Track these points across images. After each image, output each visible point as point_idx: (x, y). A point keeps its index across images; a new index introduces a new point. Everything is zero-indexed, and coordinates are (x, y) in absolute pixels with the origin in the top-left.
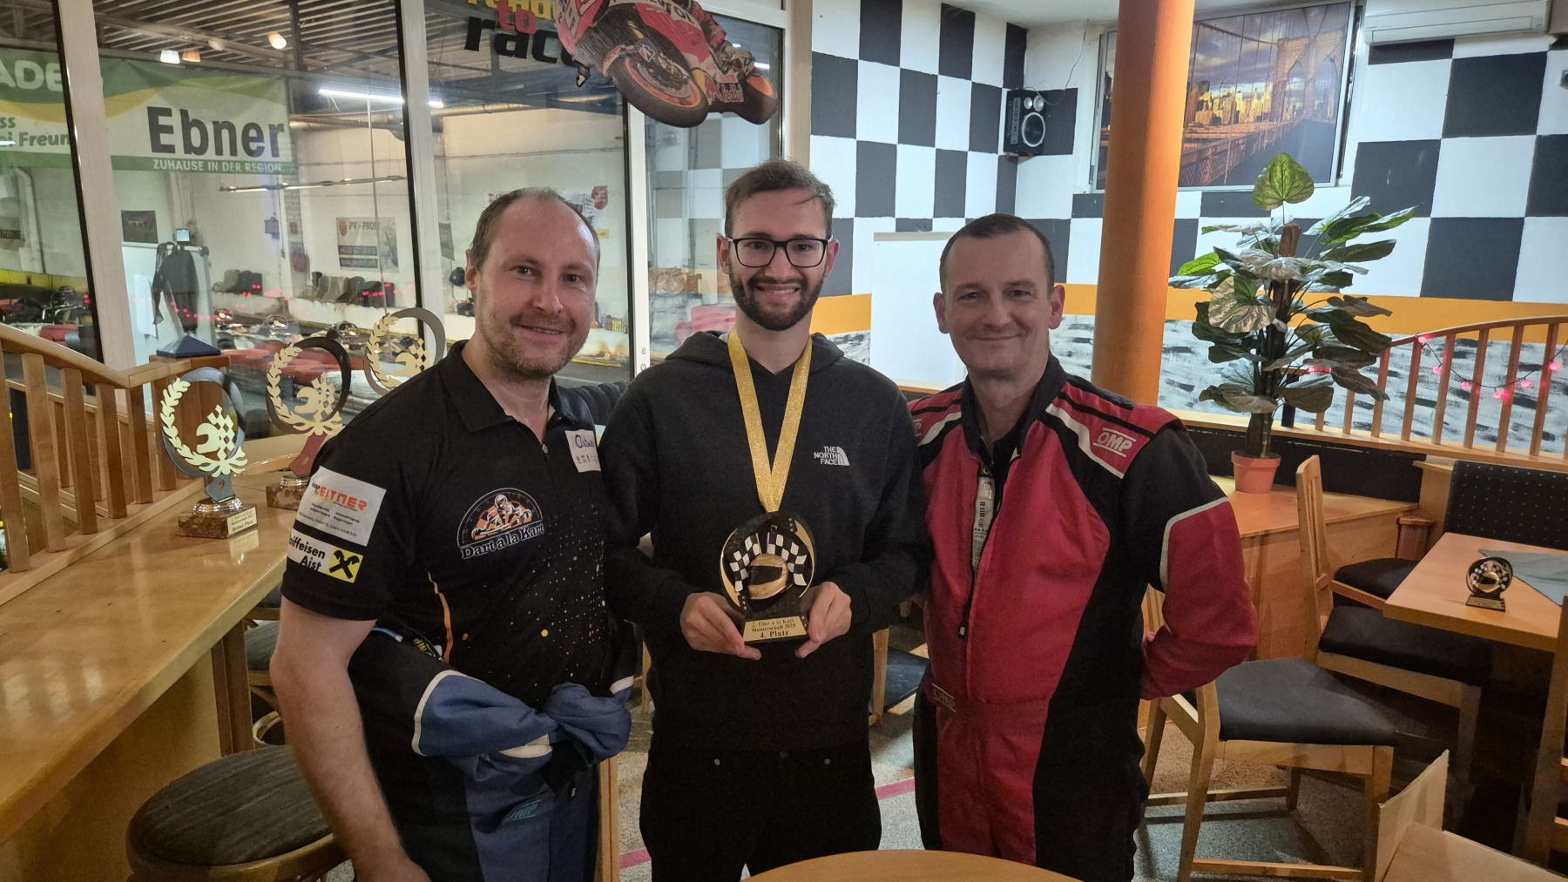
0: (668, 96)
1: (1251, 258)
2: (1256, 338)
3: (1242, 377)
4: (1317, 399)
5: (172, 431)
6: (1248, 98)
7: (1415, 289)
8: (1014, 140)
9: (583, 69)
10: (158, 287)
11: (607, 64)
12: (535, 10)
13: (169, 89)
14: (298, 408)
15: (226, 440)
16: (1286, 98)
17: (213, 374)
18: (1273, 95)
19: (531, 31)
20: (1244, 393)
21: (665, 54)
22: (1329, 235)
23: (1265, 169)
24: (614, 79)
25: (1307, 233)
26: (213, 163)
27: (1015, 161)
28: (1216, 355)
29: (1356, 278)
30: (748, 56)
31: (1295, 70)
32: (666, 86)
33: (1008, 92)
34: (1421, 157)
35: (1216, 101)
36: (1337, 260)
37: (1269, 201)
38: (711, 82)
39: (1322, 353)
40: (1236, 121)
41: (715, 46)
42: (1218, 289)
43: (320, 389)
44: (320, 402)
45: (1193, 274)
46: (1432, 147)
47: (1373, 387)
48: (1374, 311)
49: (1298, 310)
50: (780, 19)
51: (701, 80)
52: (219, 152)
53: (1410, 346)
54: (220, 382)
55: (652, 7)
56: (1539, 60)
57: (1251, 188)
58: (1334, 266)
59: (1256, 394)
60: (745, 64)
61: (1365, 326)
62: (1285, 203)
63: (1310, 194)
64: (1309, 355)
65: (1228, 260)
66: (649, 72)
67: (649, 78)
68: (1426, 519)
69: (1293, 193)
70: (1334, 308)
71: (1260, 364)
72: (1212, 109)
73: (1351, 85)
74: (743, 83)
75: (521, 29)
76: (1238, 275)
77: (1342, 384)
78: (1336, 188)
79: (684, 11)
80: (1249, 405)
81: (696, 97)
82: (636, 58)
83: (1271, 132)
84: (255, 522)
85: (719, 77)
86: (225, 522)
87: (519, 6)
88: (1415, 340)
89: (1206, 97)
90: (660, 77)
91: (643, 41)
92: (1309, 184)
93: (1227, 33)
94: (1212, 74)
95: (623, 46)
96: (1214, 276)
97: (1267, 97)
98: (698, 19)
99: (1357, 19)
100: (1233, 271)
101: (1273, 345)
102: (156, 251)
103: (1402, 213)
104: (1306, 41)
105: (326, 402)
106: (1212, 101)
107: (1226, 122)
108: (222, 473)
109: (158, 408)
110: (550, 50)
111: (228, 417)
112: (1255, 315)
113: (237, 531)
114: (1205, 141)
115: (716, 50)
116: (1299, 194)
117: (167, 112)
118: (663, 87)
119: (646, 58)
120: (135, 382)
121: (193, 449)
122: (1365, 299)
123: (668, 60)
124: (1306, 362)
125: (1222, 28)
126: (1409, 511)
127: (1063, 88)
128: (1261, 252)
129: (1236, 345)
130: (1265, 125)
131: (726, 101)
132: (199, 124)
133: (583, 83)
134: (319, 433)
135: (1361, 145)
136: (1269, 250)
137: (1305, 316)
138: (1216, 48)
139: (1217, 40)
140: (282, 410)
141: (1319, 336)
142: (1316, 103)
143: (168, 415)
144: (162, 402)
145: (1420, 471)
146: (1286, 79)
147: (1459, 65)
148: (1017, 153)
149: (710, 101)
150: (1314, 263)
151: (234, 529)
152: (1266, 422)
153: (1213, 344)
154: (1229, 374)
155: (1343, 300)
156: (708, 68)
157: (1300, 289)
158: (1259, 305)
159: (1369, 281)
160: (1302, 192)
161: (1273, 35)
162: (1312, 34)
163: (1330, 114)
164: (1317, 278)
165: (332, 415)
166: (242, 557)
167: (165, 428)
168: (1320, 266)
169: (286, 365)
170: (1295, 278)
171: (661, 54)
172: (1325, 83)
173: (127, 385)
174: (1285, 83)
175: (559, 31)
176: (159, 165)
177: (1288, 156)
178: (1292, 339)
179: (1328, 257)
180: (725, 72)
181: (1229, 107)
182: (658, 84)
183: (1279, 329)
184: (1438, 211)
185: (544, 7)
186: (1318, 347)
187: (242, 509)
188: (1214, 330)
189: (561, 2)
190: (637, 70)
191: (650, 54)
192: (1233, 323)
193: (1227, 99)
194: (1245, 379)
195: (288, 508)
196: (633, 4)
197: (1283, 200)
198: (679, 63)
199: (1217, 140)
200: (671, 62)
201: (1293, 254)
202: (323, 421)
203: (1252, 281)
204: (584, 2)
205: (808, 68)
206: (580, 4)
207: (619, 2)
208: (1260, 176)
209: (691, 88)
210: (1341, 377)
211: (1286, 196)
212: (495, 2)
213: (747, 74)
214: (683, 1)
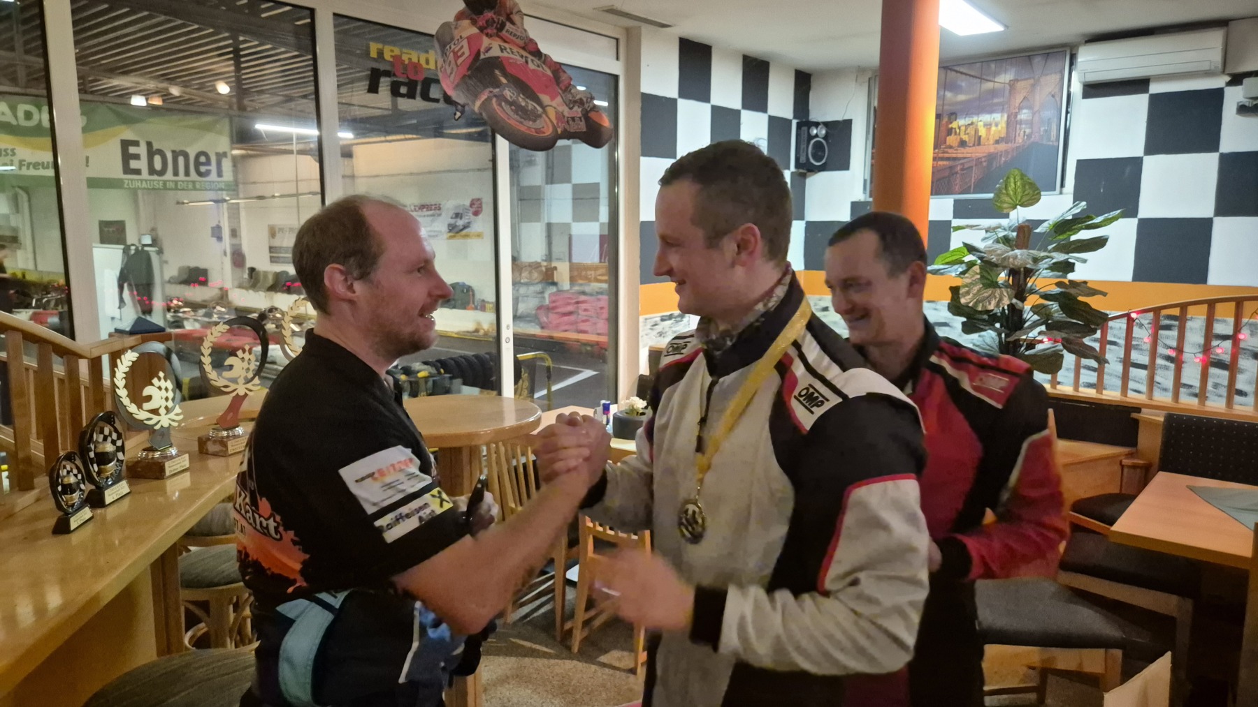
0: (527, 127)
1: (993, 251)
2: (999, 314)
3: (988, 345)
4: (1051, 363)
5: (122, 393)
6: (988, 126)
7: (1128, 275)
8: (803, 160)
9: (459, 107)
10: (122, 279)
11: (478, 103)
12: (423, 62)
13: (138, 126)
14: (226, 374)
15: (167, 399)
16: (1018, 126)
17: (157, 347)
18: (1008, 123)
19: (420, 78)
21: (523, 95)
22: (1055, 232)
23: (1001, 181)
24: (484, 114)
25: (1037, 231)
26: (171, 183)
27: (804, 176)
28: (968, 328)
29: (1078, 266)
30: (589, 96)
31: (1024, 103)
32: (525, 119)
33: (798, 123)
34: (1128, 170)
35: (963, 128)
36: (1062, 252)
37: (1005, 205)
38: (560, 116)
39: (1053, 327)
40: (979, 144)
41: (563, 88)
42: (967, 275)
43: (243, 358)
44: (243, 368)
45: (947, 263)
46: (1135, 165)
47: (1095, 354)
48: (1093, 293)
49: (1032, 292)
50: (616, 68)
51: (552, 116)
52: (176, 173)
53: (1124, 320)
54: (163, 353)
55: (513, 59)
56: (1218, 95)
57: (991, 196)
58: (1060, 257)
60: (587, 102)
61: (1087, 305)
62: (1018, 207)
63: (1038, 200)
64: (1043, 328)
65: (974, 253)
66: (512, 109)
67: (511, 114)
68: (1141, 460)
69: (1025, 199)
70: (1061, 290)
71: (1003, 335)
72: (959, 134)
73: (1069, 115)
74: (586, 116)
75: (412, 77)
76: (983, 264)
77: (1070, 351)
78: (1061, 196)
79: (539, 62)
81: (548, 127)
82: (501, 98)
83: (1007, 152)
84: (188, 466)
85: (567, 112)
86: (164, 465)
87: (410, 59)
88: (1128, 316)
89: (954, 125)
90: (520, 113)
91: (506, 85)
92: (1036, 192)
93: (970, 75)
94: (958, 107)
95: (491, 89)
96: (964, 265)
97: (1003, 125)
98: (550, 68)
99: (1071, 64)
100: (979, 261)
101: (1013, 320)
102: (122, 251)
103: (1111, 215)
104: (1032, 81)
105: (248, 369)
106: (959, 128)
107: (971, 145)
108: (162, 426)
109: (113, 374)
110: (434, 92)
111: (169, 381)
112: (998, 296)
113: (173, 473)
114: (955, 159)
115: (564, 91)
116: (1029, 199)
117: (136, 144)
118: (522, 120)
119: (509, 98)
120: (95, 354)
121: (140, 407)
122: (1085, 282)
123: (527, 100)
124: (1040, 333)
125: (965, 72)
126: (1129, 454)
127: (840, 119)
128: (1001, 246)
129: (984, 320)
130: (1002, 147)
131: (571, 131)
132: (161, 153)
133: (460, 117)
134: (241, 392)
135: (1079, 162)
136: (1007, 244)
137: (1038, 296)
138: (960, 87)
139: (961, 81)
140: (212, 374)
141: (1050, 313)
142: (1042, 129)
143: (120, 380)
144: (116, 369)
145: (1138, 420)
146: (1017, 111)
147: (1154, 98)
148: (805, 169)
149: (559, 131)
150: (1043, 254)
151: (171, 471)
153: (964, 319)
154: (978, 343)
155: (1068, 283)
157: (1034, 275)
158: (1000, 288)
159: (1088, 269)
160: (1031, 198)
161: (1005, 78)
162: (1037, 77)
163: (1053, 138)
164: (1046, 266)
165: (253, 379)
166: (177, 494)
167: (117, 390)
168: (1048, 257)
169: (215, 340)
170: (1028, 266)
171: (521, 95)
172: (1049, 113)
173: (88, 356)
174: (1016, 115)
175: (441, 76)
176: (128, 185)
177: (1020, 171)
178: (1028, 315)
179: (1055, 250)
180: (571, 109)
181: (973, 133)
182: (518, 118)
183: (1017, 307)
184: (1143, 213)
185: (430, 60)
186: (1050, 322)
187: (178, 455)
188: (965, 308)
189: (443, 56)
190: (503, 108)
191: (512, 95)
192: (980, 302)
193: (971, 126)
194: (991, 347)
195: (216, 455)
196: (498, 57)
197: (1017, 205)
198: (535, 102)
199: (965, 158)
200: (529, 101)
201: (1027, 247)
202: (245, 384)
203: (995, 268)
204: (461, 56)
205: (638, 105)
206: (457, 57)
207: (488, 55)
208: (998, 186)
209: (545, 121)
210: (1069, 345)
211: (1019, 201)
212: (392, 56)
213: (589, 109)
214: (537, 53)
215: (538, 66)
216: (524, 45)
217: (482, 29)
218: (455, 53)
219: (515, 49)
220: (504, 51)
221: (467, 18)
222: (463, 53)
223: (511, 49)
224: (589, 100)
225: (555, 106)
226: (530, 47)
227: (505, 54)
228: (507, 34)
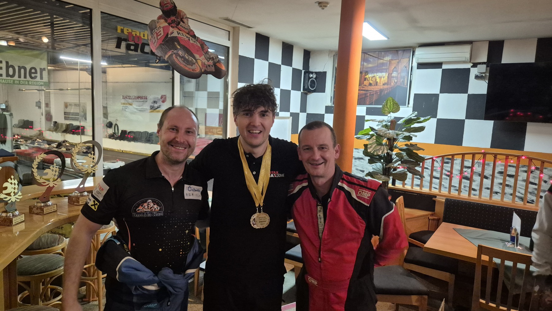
0: (188, 68)
1: (381, 130)
2: (383, 156)
4: (402, 177)
6: (380, 78)
7: (432, 141)
8: (306, 87)
9: (158, 57)
11: (167, 56)
12: (142, 36)
14: (44, 177)
15: (14, 188)
16: (392, 78)
17: (11, 164)
18: (388, 77)
19: (140, 43)
20: (379, 174)
21: (187, 54)
22: (405, 124)
23: (385, 101)
24: (169, 61)
25: (398, 123)
26: (17, 81)
27: (306, 94)
28: (371, 162)
29: (413, 138)
31: (394, 70)
33: (304, 72)
34: (433, 99)
35: (371, 78)
36: (408, 132)
37: (386, 112)
38: (203, 64)
39: (404, 162)
40: (377, 85)
41: (205, 52)
42: (370, 140)
43: (53, 169)
44: (52, 174)
45: (363, 135)
46: (437, 96)
47: (419, 174)
48: (419, 149)
49: (396, 147)
50: (228, 44)
51: (200, 64)
52: (20, 77)
53: (431, 160)
54: (14, 167)
55: (183, 38)
56: (468, 70)
57: (381, 106)
58: (407, 134)
59: (383, 175)
60: (215, 59)
61: (417, 154)
62: (391, 113)
63: (399, 110)
64: (400, 162)
65: (374, 131)
66: (182, 60)
67: (182, 62)
68: (436, 217)
69: (394, 110)
70: (408, 147)
71: (384, 165)
72: (370, 81)
73: (412, 75)
74: (215, 64)
75: (137, 42)
76: (377, 135)
77: (410, 172)
78: (408, 108)
79: (194, 40)
80: (381, 178)
81: (198, 70)
82: (177, 55)
83: (387, 89)
84: (24, 220)
85: (206, 63)
86: (12, 220)
87: (136, 34)
88: (432, 158)
89: (367, 77)
90: (185, 62)
91: (180, 49)
92: (399, 106)
93: (373, 56)
94: (369, 69)
95: (173, 51)
96: (369, 136)
97: (387, 78)
98: (199, 43)
99: (413, 55)
100: (375, 134)
101: (388, 159)
103: (427, 118)
104: (398, 61)
105: (55, 175)
106: (369, 78)
107: (374, 85)
108: (12, 201)
110: (147, 49)
111: (16, 180)
112: (382, 149)
113: (16, 223)
114: (367, 90)
115: (205, 54)
116: (395, 110)
118: (187, 65)
119: (181, 55)
122: (416, 145)
123: (189, 56)
125: (372, 55)
126: (432, 215)
127: (322, 71)
128: (384, 129)
129: (377, 158)
130: (386, 87)
131: (208, 71)
132: (13, 67)
133: (158, 62)
134: (51, 186)
135: (415, 94)
136: (386, 128)
137: (398, 149)
138: (370, 61)
139: (370, 59)
140: (38, 177)
141: (403, 156)
142: (401, 80)
145: (435, 201)
146: (392, 72)
147: (444, 71)
148: (307, 91)
149: (203, 71)
150: (400, 133)
151: (15, 222)
152: (387, 184)
153: (369, 158)
154: (375, 168)
155: (409, 145)
156: (202, 59)
157: (397, 141)
158: (383, 146)
159: (417, 139)
160: (397, 110)
161: (388, 58)
162: (400, 59)
163: (405, 84)
164: (401, 137)
165: (57, 179)
166: (18, 233)
168: (402, 134)
169: (40, 161)
170: (394, 137)
171: (186, 54)
172: (404, 74)
174: (391, 74)
175: (150, 44)
177: (392, 98)
178: (394, 156)
179: (405, 131)
180: (208, 61)
181: (374, 80)
182: (185, 64)
183: (390, 154)
184: (439, 117)
185: (145, 35)
186: (402, 160)
187: (19, 215)
188: (370, 154)
189: (151, 34)
190: (178, 59)
191: (182, 54)
192: (375, 151)
193: (374, 78)
194: (380, 170)
195: (37, 214)
196: (177, 37)
197: (391, 112)
198: (192, 57)
199: (371, 90)
200: (190, 57)
201: (394, 130)
202: (53, 181)
203: (381, 138)
204: (160, 35)
205: (237, 60)
206: (158, 35)
207: (172, 36)
208: (383, 104)
209: (197, 66)
210: (409, 170)
211: (392, 110)
212: (127, 32)
213: (216, 62)
214: (194, 36)
215: (194, 42)
216: (188, 32)
217: (169, 24)
218: (157, 34)
219: (184, 34)
220: (179, 34)
221: (163, 19)
223: (182, 33)
225: (201, 59)
226: (191, 33)
227: (180, 36)
228: (180, 27)
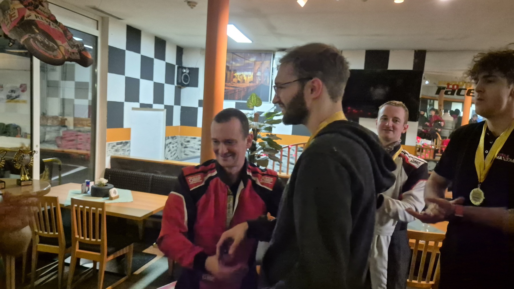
0: (49, 54)
4: (265, 163)
6: (247, 76)
7: (290, 133)
9: (11, 40)
11: (23, 40)
16: (257, 78)
18: (254, 76)
21: (48, 39)
22: (266, 116)
23: (249, 97)
24: (26, 45)
25: (260, 116)
27: (180, 88)
29: (273, 129)
30: (82, 44)
31: (259, 70)
32: (48, 50)
33: (178, 67)
35: (239, 76)
37: (251, 106)
38: (67, 51)
39: (265, 150)
40: (244, 82)
41: (69, 39)
47: (279, 160)
48: (278, 138)
49: (259, 137)
50: (97, 33)
51: (63, 51)
53: (287, 148)
55: (42, 22)
57: (246, 102)
58: (268, 125)
61: (276, 142)
62: (255, 107)
63: (261, 105)
64: (262, 151)
66: (41, 45)
67: (41, 47)
69: (257, 104)
70: (269, 137)
71: (250, 153)
72: (237, 78)
73: (273, 76)
74: (80, 52)
77: (271, 159)
78: (270, 102)
79: (56, 25)
81: (60, 55)
82: (35, 39)
83: (253, 86)
85: (70, 50)
88: (289, 147)
89: (235, 74)
90: (45, 47)
91: (38, 33)
92: (261, 102)
94: (237, 68)
95: (30, 34)
97: (252, 76)
98: (62, 29)
99: (273, 58)
101: (253, 148)
104: (261, 62)
106: (237, 76)
107: (241, 82)
114: (236, 87)
115: (69, 40)
118: (46, 50)
119: (40, 40)
122: (275, 135)
123: (49, 41)
125: (240, 55)
127: (194, 67)
130: (252, 84)
131: (73, 58)
133: (12, 45)
136: (251, 120)
137: (261, 139)
138: (238, 61)
139: (238, 59)
141: (265, 145)
142: (264, 79)
146: (256, 72)
148: (180, 86)
149: (66, 57)
150: (262, 124)
155: (270, 135)
156: (66, 46)
157: (260, 131)
159: (277, 130)
160: (259, 105)
161: (253, 59)
162: (263, 61)
163: (268, 83)
164: (263, 128)
168: (264, 125)
170: (258, 128)
171: (46, 39)
172: (266, 74)
174: (256, 73)
175: (2, 26)
177: (255, 94)
178: (258, 146)
179: (267, 123)
180: (72, 48)
181: (242, 78)
182: (44, 49)
183: (254, 143)
186: (265, 148)
189: (3, 15)
190: (36, 43)
191: (41, 38)
193: (241, 76)
196: (34, 20)
198: (53, 43)
199: (239, 87)
200: (50, 42)
201: (257, 122)
204: (14, 17)
205: (107, 51)
206: (11, 17)
207: (28, 18)
208: (248, 99)
209: (59, 52)
210: (270, 157)
211: (255, 105)
213: (82, 50)
214: (56, 21)
215: (56, 27)
216: (48, 16)
217: (26, 6)
218: (10, 15)
219: (44, 18)
220: (37, 18)
222: (15, 16)
223: (41, 17)
224: (82, 46)
225: (64, 46)
226: (52, 18)
227: (38, 19)
228: (39, 10)
